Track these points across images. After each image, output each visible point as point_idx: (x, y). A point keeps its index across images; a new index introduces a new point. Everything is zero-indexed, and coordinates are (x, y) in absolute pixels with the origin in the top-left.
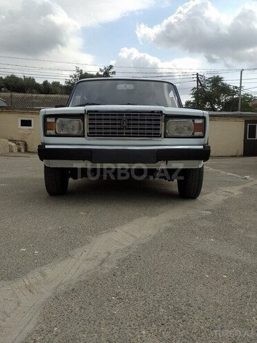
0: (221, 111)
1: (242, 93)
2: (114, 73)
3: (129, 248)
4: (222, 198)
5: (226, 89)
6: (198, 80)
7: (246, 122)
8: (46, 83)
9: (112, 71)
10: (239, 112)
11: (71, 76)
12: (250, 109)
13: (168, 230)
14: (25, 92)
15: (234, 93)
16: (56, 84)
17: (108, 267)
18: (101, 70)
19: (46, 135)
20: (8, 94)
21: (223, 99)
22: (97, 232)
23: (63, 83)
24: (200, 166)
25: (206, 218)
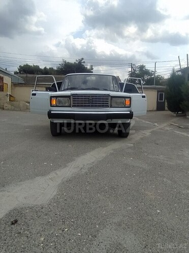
0: (145, 84)
1: (156, 75)
2: (84, 62)
3: (93, 163)
4: (140, 136)
5: (147, 72)
6: (132, 67)
7: (158, 92)
8: (45, 68)
9: (83, 61)
10: (154, 86)
11: (60, 65)
12: (161, 84)
13: (112, 154)
14: (34, 74)
15: (152, 75)
16: (51, 69)
17: (84, 171)
18: (76, 61)
19: (51, 106)
20: (25, 75)
21: (146, 77)
22: (78, 155)
23: (55, 68)
24: (129, 122)
25: (130, 148)
